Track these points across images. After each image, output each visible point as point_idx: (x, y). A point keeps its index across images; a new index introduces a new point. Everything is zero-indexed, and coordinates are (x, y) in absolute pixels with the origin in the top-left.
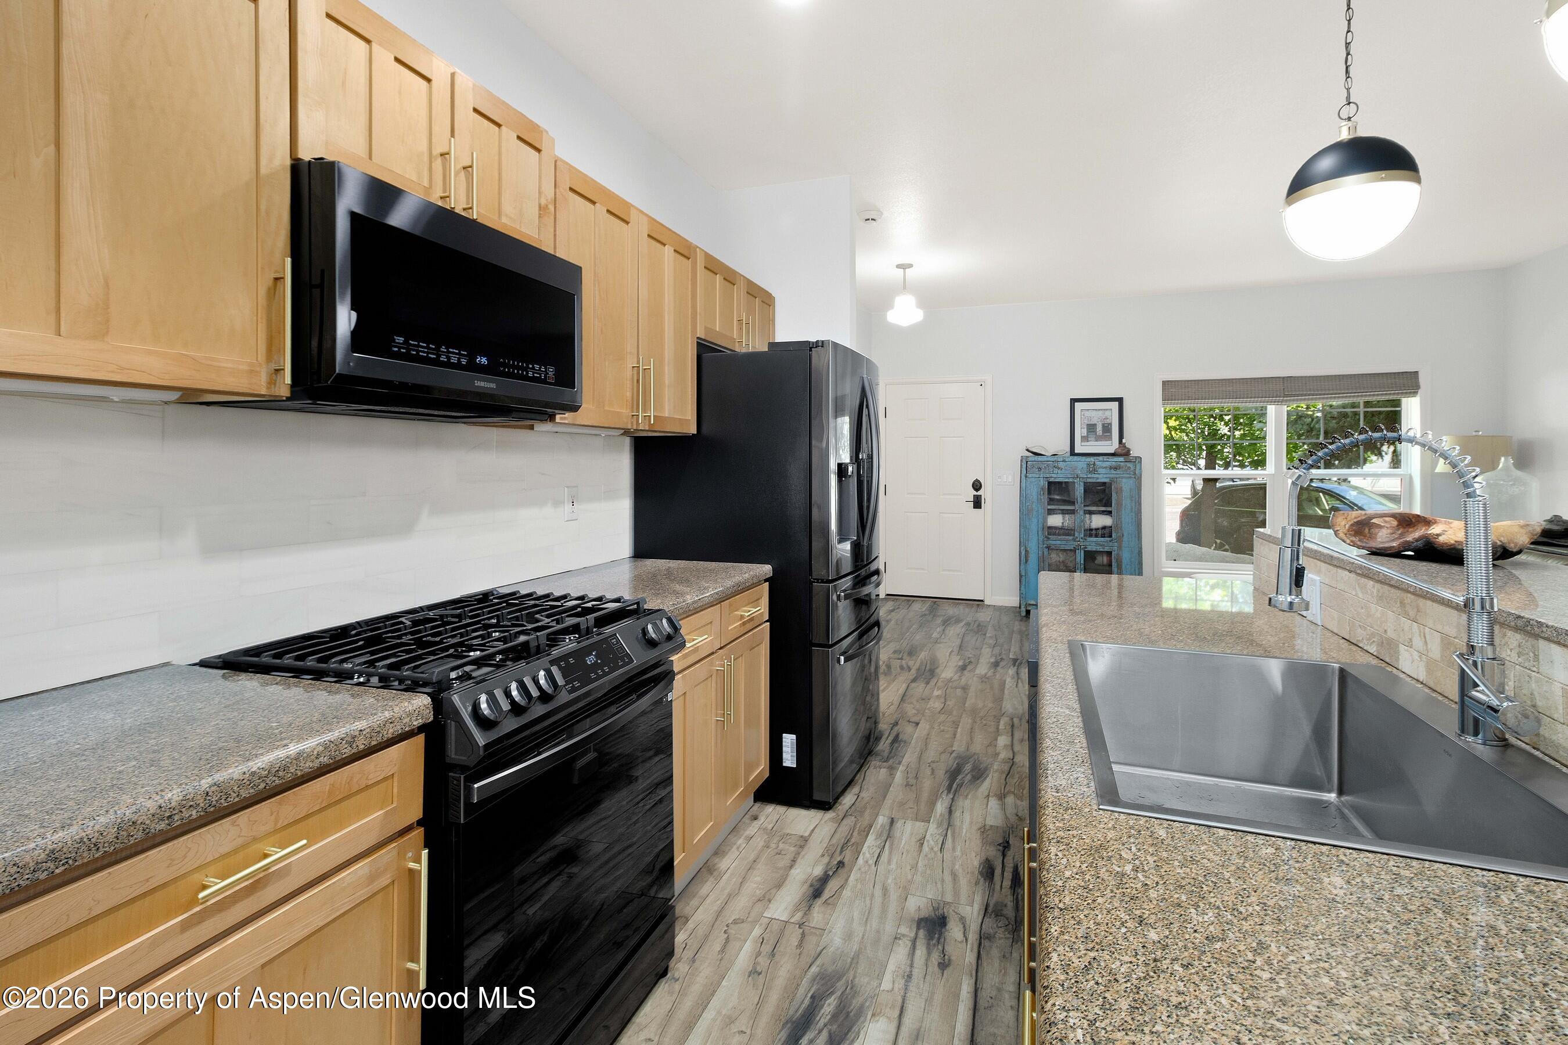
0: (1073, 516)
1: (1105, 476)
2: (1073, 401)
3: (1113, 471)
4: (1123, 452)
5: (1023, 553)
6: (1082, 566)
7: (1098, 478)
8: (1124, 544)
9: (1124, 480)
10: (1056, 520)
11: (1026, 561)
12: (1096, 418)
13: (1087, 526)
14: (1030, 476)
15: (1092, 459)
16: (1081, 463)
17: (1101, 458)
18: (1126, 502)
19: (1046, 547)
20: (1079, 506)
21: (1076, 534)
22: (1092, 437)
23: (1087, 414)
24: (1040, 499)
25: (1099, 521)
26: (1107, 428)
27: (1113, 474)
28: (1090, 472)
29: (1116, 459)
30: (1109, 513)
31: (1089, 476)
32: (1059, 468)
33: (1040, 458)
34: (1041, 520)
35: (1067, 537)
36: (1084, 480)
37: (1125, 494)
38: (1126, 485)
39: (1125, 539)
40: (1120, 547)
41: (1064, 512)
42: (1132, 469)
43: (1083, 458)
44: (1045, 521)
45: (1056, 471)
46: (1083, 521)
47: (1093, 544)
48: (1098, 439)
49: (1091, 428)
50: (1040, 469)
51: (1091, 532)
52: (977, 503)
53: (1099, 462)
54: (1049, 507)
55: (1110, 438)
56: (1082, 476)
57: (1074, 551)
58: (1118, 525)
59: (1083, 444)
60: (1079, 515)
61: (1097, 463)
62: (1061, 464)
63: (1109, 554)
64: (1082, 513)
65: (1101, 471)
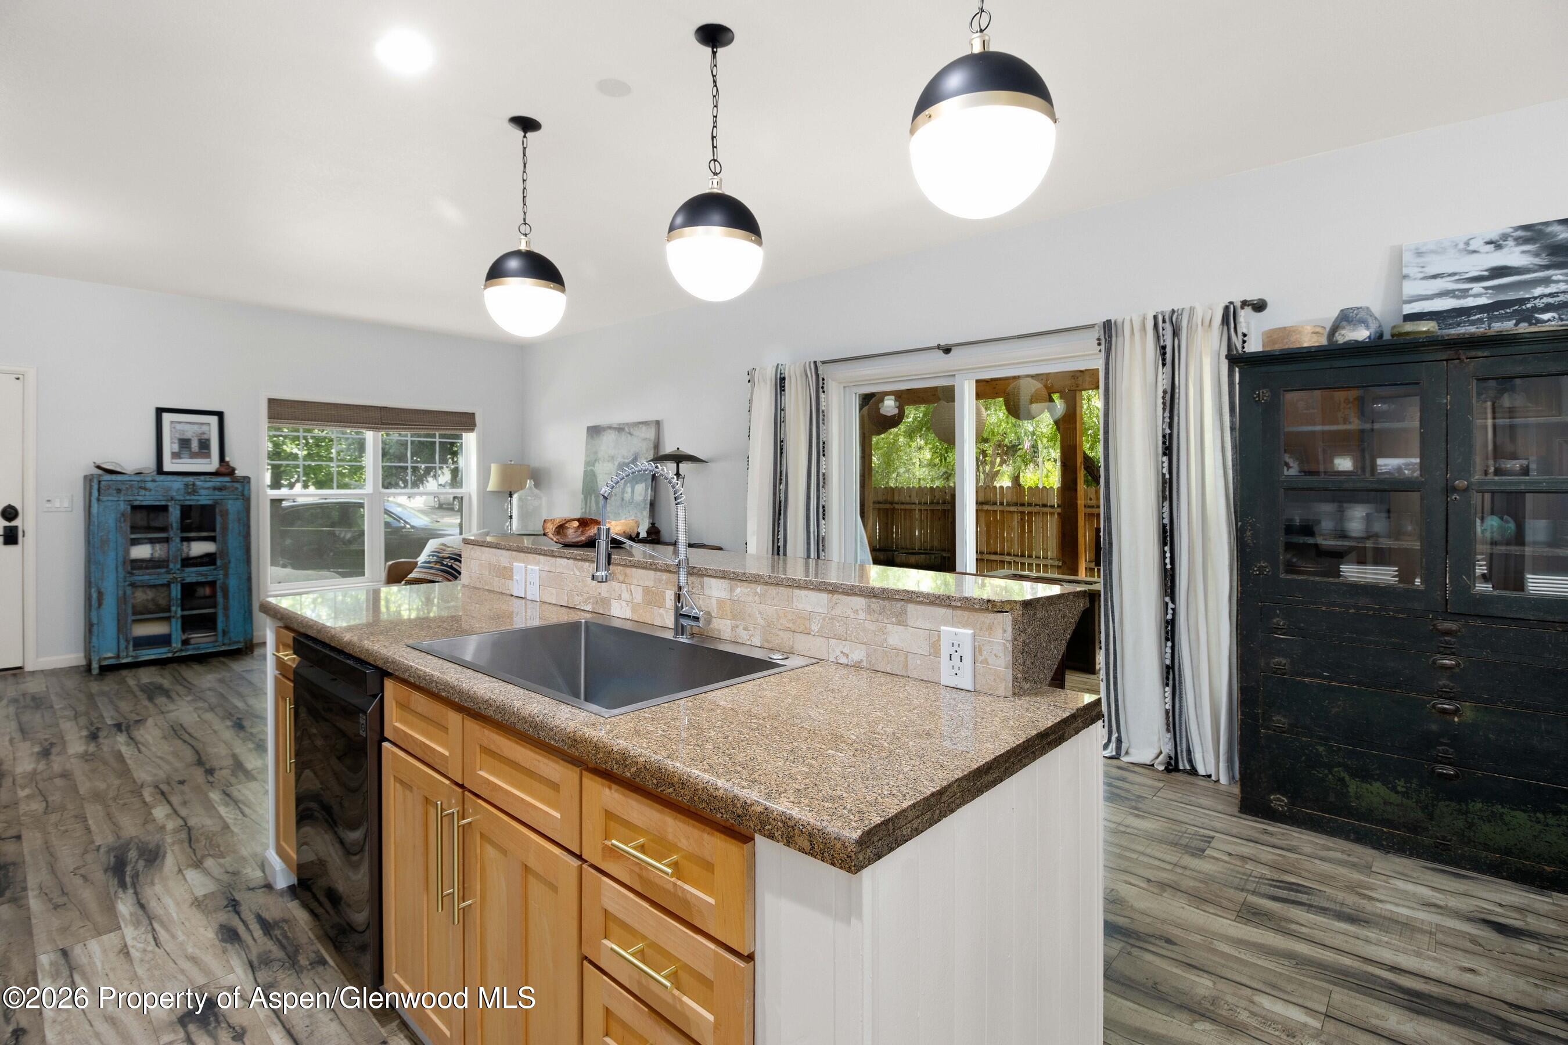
0: (166, 545)
1: (208, 497)
2: (160, 411)
3: (217, 493)
4: (226, 470)
5: (95, 595)
6: (179, 602)
7: (198, 500)
8: (231, 571)
9: (230, 502)
10: (142, 552)
11: (100, 604)
12: (190, 432)
13: (184, 555)
14: (105, 498)
15: (190, 479)
16: (178, 484)
17: (202, 478)
18: (233, 526)
19: (129, 585)
20: (175, 533)
21: (171, 566)
22: (185, 453)
23: (179, 427)
24: (121, 527)
25: (198, 548)
26: (204, 445)
27: (217, 496)
28: (189, 494)
29: (221, 479)
30: (213, 539)
31: (188, 498)
32: (145, 489)
33: (119, 477)
34: (121, 554)
35: (158, 570)
36: (181, 503)
37: (232, 517)
38: (233, 506)
39: (232, 565)
40: (226, 575)
41: (152, 541)
42: (240, 489)
43: (180, 478)
44: (127, 552)
45: (143, 492)
46: (180, 550)
47: (192, 575)
48: (193, 455)
49: (184, 443)
50: (119, 491)
51: (188, 562)
52: (11, 537)
53: (199, 482)
54: (133, 536)
55: (208, 455)
56: (178, 498)
57: (168, 585)
58: (223, 552)
59: (174, 461)
60: (174, 544)
61: (198, 483)
62: (149, 485)
63: (212, 584)
64: (178, 540)
65: (203, 492)
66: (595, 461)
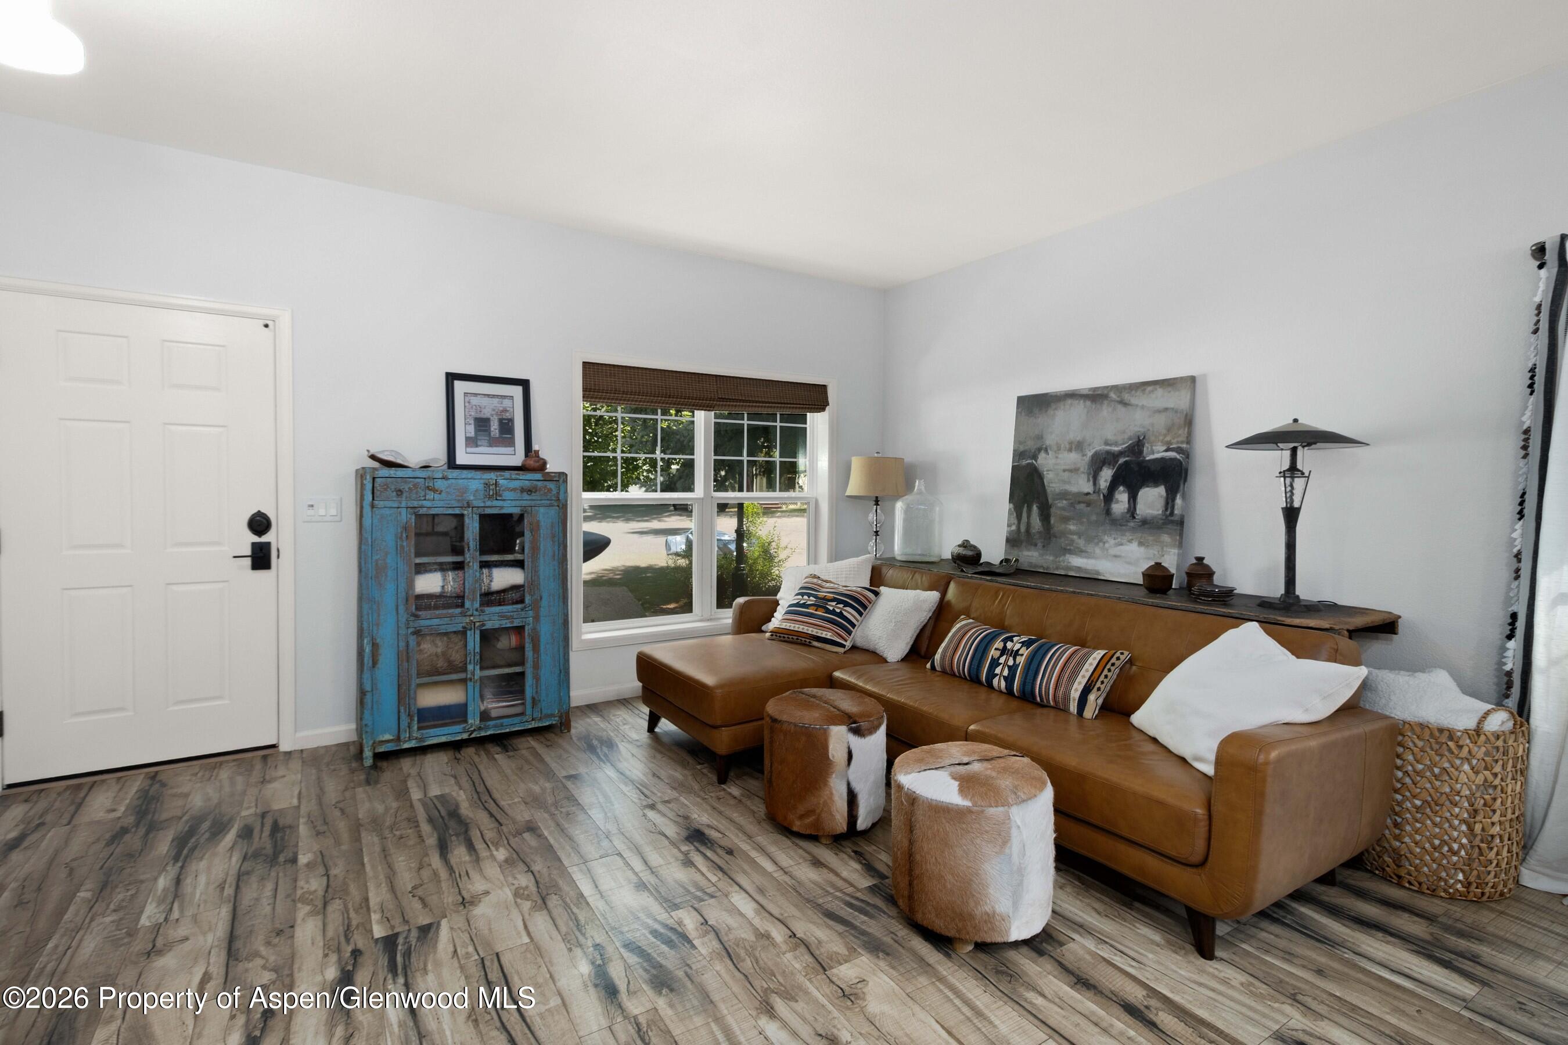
0: (460, 573)
1: (514, 503)
2: (451, 378)
3: (526, 496)
4: (533, 464)
5: (368, 649)
6: (478, 657)
7: (502, 507)
8: (543, 611)
9: (542, 510)
10: (429, 583)
11: (375, 663)
12: (489, 406)
13: (484, 589)
14: (381, 504)
15: (492, 476)
16: (475, 483)
17: (507, 474)
18: (546, 546)
19: (414, 633)
20: (472, 556)
21: (467, 604)
22: (483, 440)
23: (475, 401)
24: (402, 547)
25: (504, 578)
26: (507, 426)
27: (526, 500)
28: (490, 497)
29: (530, 476)
30: (520, 564)
31: (489, 503)
32: (434, 490)
33: (400, 473)
34: (403, 586)
35: (450, 611)
36: (481, 511)
37: (544, 532)
38: (545, 516)
39: (544, 603)
40: (537, 618)
41: (442, 568)
42: (554, 492)
43: (478, 474)
44: (411, 584)
45: (430, 495)
46: (480, 580)
47: (494, 618)
48: (493, 442)
49: (482, 424)
50: (400, 492)
51: (491, 598)
52: (261, 558)
53: (503, 481)
54: (418, 561)
55: (511, 443)
56: (476, 503)
57: (463, 633)
58: (532, 583)
59: (469, 450)
60: (471, 571)
61: (501, 482)
62: (440, 484)
63: (519, 630)
64: (476, 566)
65: (507, 495)
66: (1039, 450)
